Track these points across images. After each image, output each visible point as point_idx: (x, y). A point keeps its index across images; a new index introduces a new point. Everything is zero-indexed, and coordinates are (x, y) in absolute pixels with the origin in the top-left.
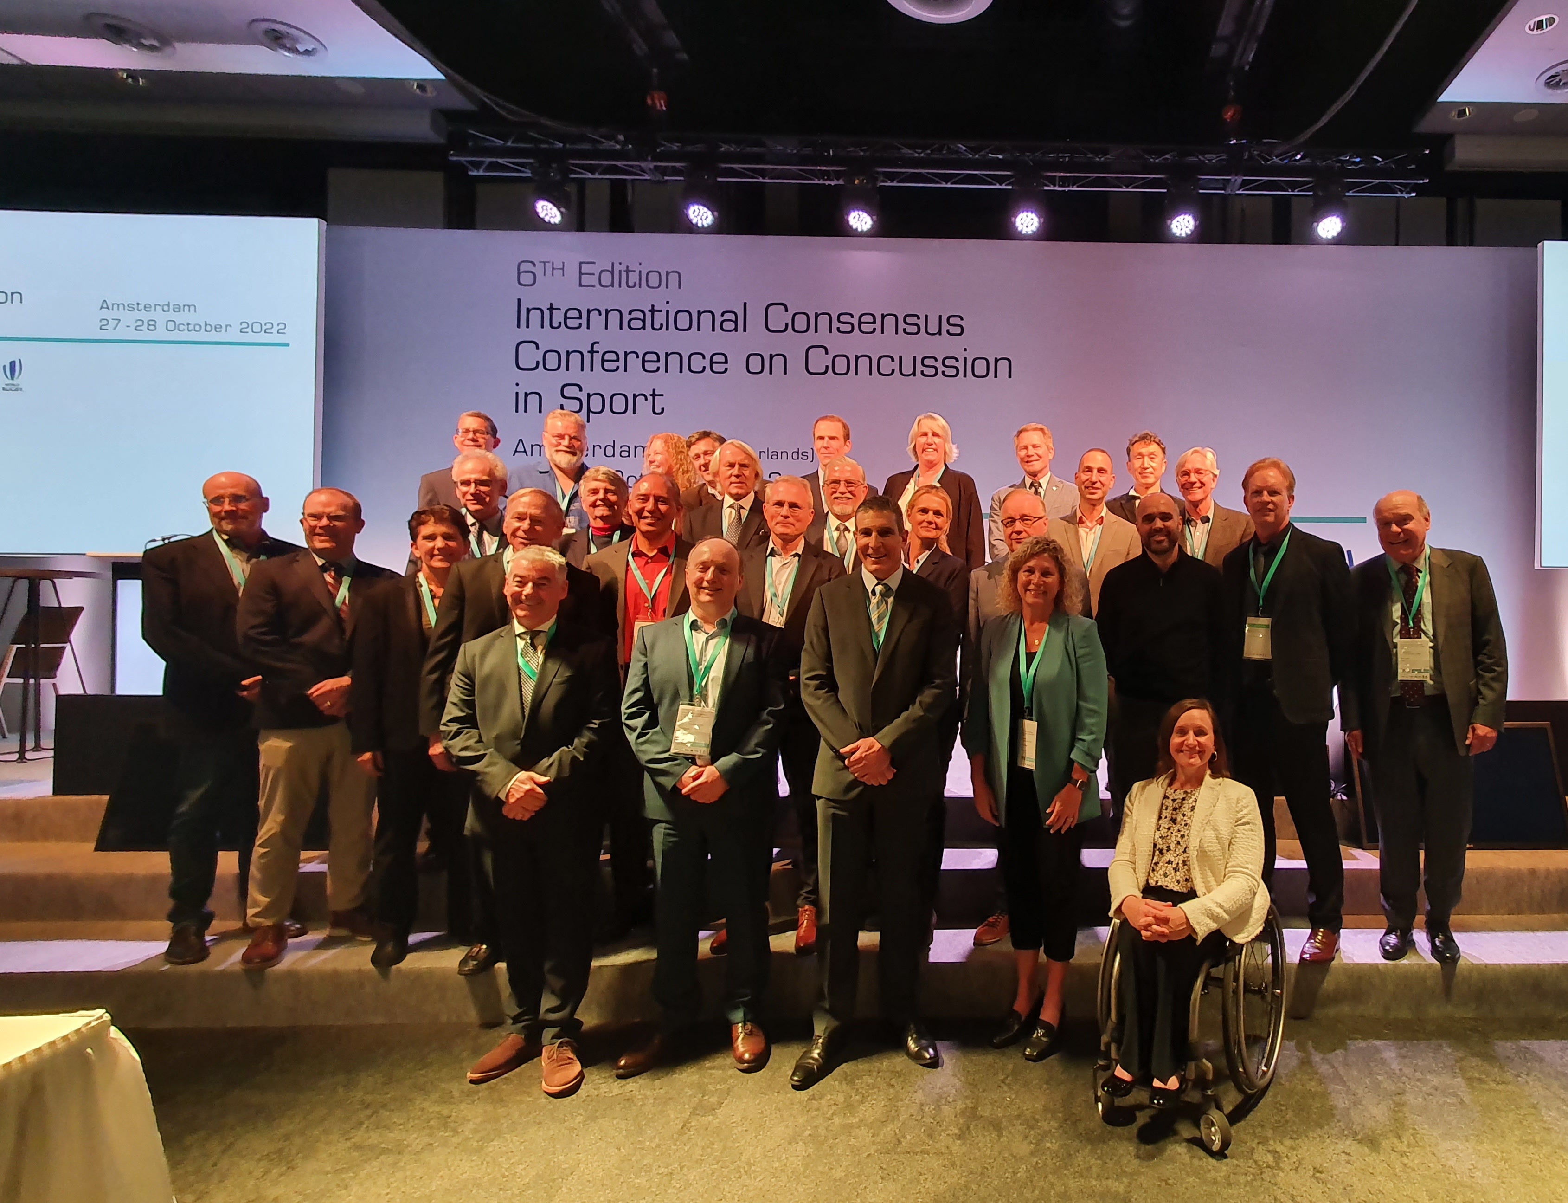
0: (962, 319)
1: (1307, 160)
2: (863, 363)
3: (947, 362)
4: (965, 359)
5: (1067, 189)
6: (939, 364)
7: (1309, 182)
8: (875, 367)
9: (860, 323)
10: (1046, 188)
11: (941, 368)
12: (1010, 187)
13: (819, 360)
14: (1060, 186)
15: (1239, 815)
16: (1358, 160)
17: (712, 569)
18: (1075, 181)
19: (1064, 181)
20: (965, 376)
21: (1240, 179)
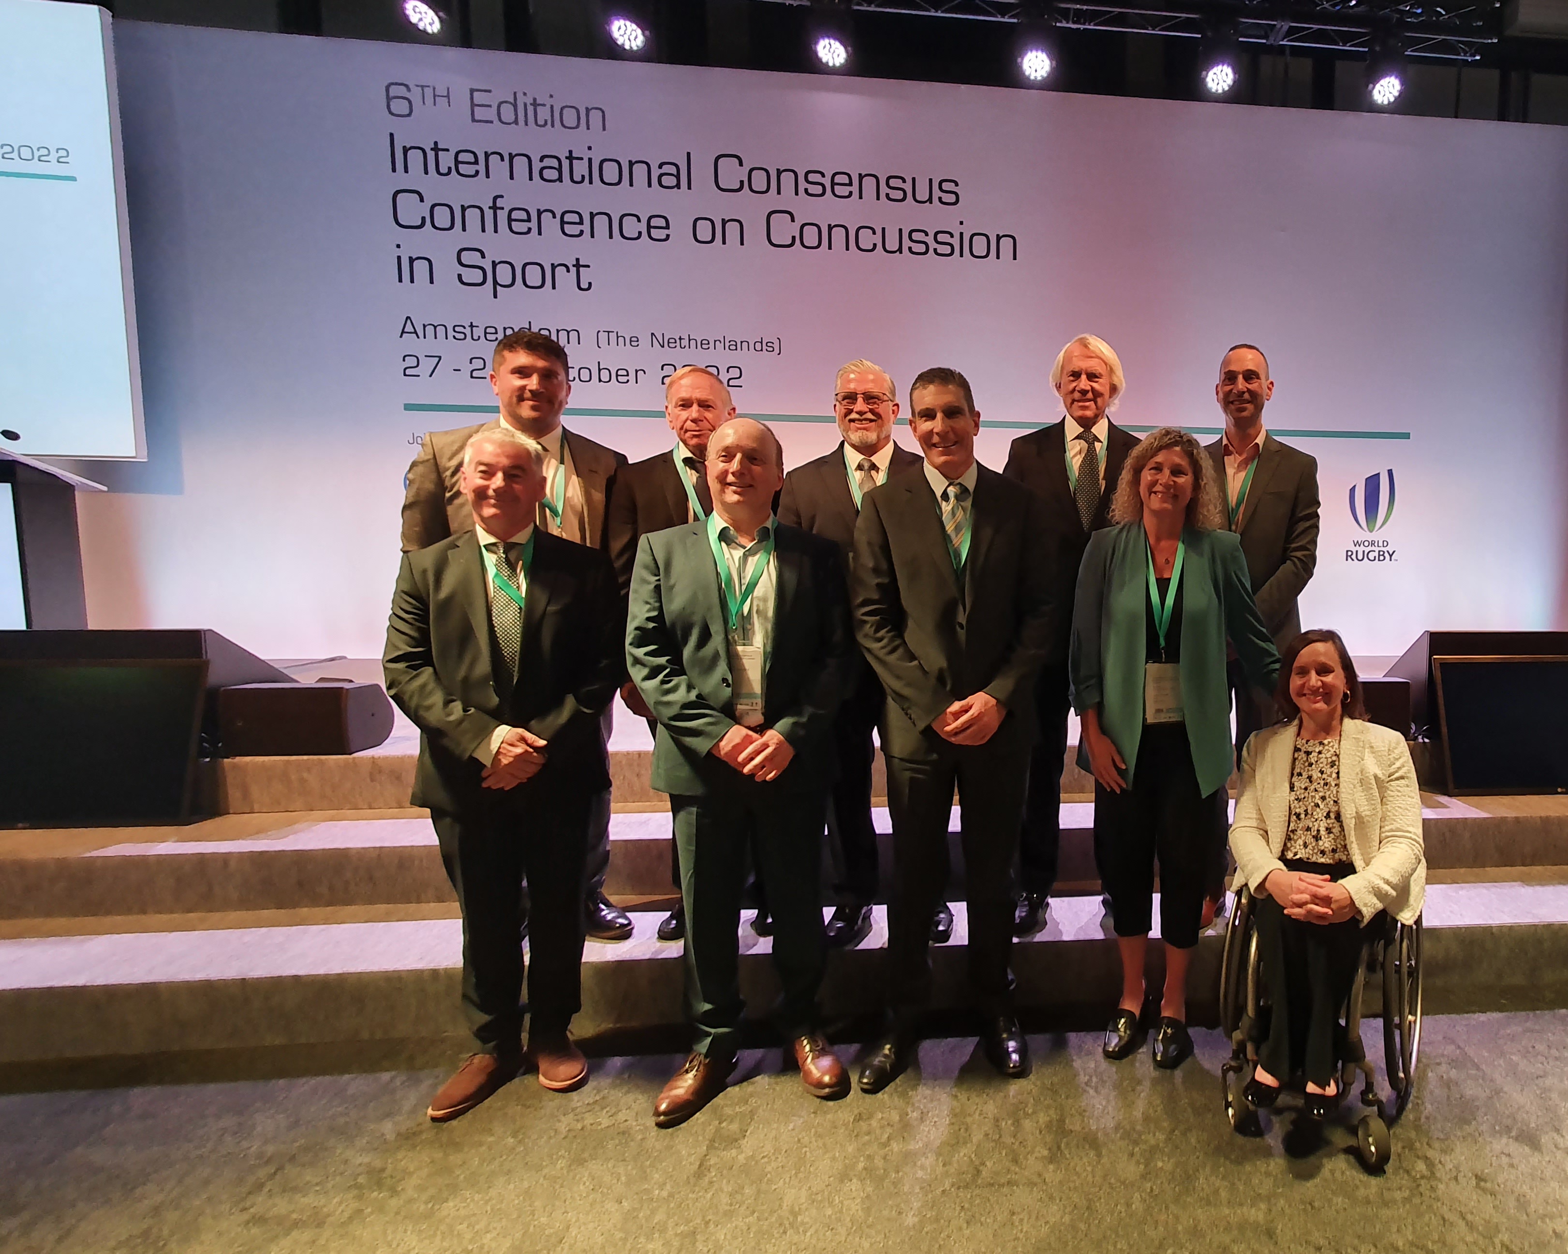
0: (957, 184)
1: (1362, 8)
2: (838, 235)
3: (940, 237)
4: (961, 234)
5: (1082, 27)
6: (930, 240)
7: (1363, 35)
8: (852, 240)
9: (833, 184)
10: (1058, 24)
11: (933, 245)
12: (1015, 21)
13: (783, 230)
14: (1074, 23)
15: (1392, 769)
16: (1419, 11)
17: (739, 456)
18: (1091, 17)
19: (1079, 17)
20: (961, 256)
21: (1285, 26)
